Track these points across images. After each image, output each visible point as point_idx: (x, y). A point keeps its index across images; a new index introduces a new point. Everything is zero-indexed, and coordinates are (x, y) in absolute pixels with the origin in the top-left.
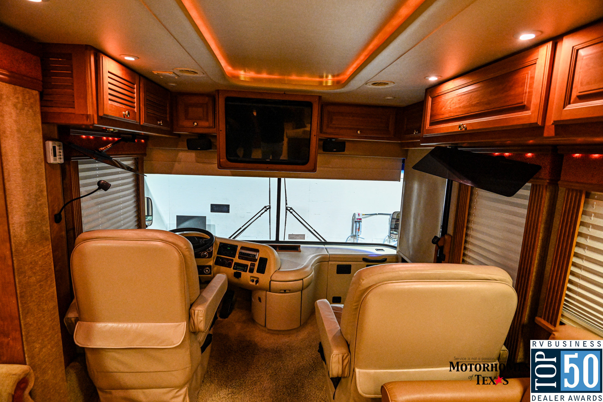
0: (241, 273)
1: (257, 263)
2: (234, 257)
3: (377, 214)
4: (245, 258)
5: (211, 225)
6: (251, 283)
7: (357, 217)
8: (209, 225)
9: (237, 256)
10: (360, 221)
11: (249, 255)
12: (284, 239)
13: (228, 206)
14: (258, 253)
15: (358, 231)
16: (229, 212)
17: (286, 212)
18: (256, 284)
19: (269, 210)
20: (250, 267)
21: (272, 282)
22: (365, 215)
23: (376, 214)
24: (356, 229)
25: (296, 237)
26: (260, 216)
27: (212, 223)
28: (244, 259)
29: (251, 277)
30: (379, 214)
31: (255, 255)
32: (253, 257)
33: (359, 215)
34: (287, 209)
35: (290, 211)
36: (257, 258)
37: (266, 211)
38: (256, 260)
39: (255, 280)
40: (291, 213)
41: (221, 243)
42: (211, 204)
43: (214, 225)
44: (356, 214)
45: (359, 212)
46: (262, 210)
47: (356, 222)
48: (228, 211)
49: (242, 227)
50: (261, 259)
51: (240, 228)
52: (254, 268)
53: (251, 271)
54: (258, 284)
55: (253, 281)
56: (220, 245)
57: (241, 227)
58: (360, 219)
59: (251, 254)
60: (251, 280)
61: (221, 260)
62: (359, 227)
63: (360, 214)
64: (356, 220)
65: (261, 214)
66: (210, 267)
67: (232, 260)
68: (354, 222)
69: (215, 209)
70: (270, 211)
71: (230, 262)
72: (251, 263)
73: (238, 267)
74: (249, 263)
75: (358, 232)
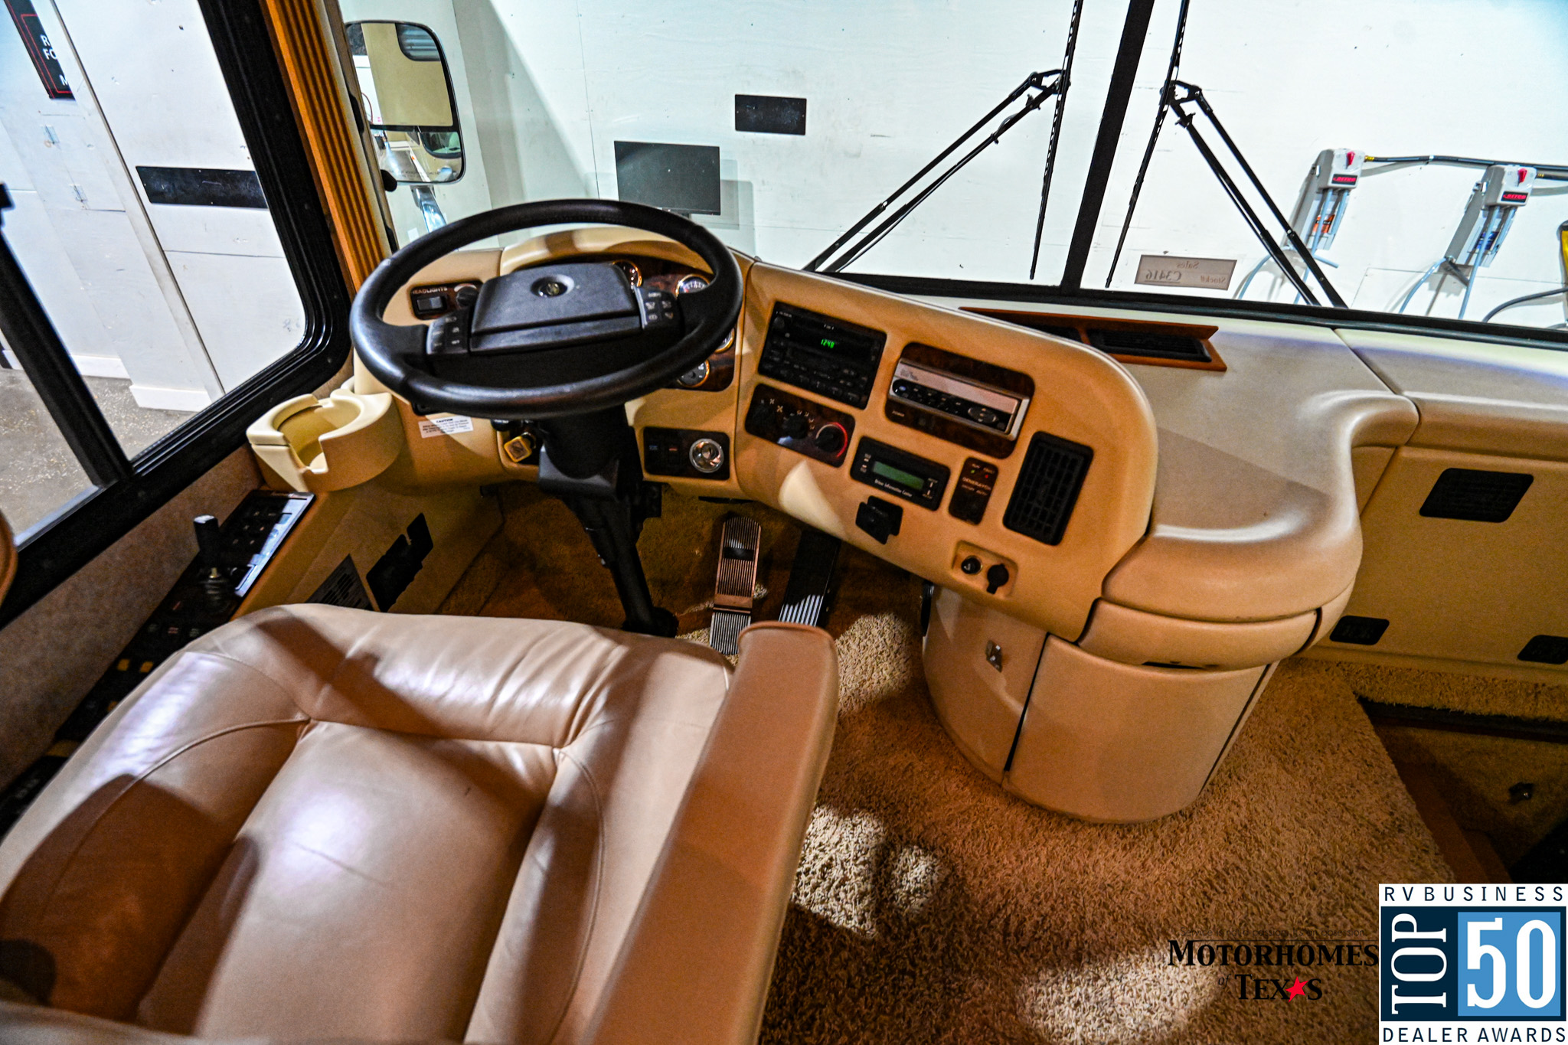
0: (899, 511)
1: (1010, 470)
2: (861, 405)
3: (1432, 157)
4: (929, 417)
5: (737, 182)
6: (959, 577)
7: (1338, 167)
8: (732, 184)
9: (877, 399)
10: (1343, 190)
11: (964, 406)
12: (1109, 280)
13: (800, 105)
14: (1025, 402)
15: (1323, 231)
16: (803, 132)
17: (1162, 115)
18: (992, 589)
19: (1053, 99)
20: (960, 482)
21: (1106, 608)
22: (1377, 160)
23: (1425, 160)
24: (1315, 222)
25: (1182, 270)
26: (994, 138)
27: (741, 176)
28: (922, 422)
29: (963, 543)
30: (1439, 159)
31: (1004, 418)
32: (994, 425)
33: (1350, 158)
34: (1168, 95)
35: (1179, 112)
36: (1014, 433)
37: (1034, 104)
38: (1005, 448)
39: (987, 562)
40: (1186, 121)
41: (779, 306)
42: (736, 96)
43: (749, 185)
44: (1336, 154)
45: (1351, 149)
46: (1012, 98)
47: (1325, 190)
48: (799, 129)
49: (890, 200)
50: (1042, 442)
51: (879, 210)
52: (989, 493)
53: (970, 508)
54: (1000, 594)
55: (971, 566)
56: (774, 316)
57: (882, 199)
58: (1352, 180)
59: (977, 406)
60: (965, 563)
61: (780, 409)
62: (1332, 216)
63: (1357, 155)
64: (1330, 184)
65: (1005, 127)
66: (722, 438)
67: (849, 422)
68: (1314, 188)
69: (753, 117)
70: (1060, 106)
71: (837, 434)
72: (970, 461)
73: (879, 468)
74: (953, 456)
75: (1321, 236)
